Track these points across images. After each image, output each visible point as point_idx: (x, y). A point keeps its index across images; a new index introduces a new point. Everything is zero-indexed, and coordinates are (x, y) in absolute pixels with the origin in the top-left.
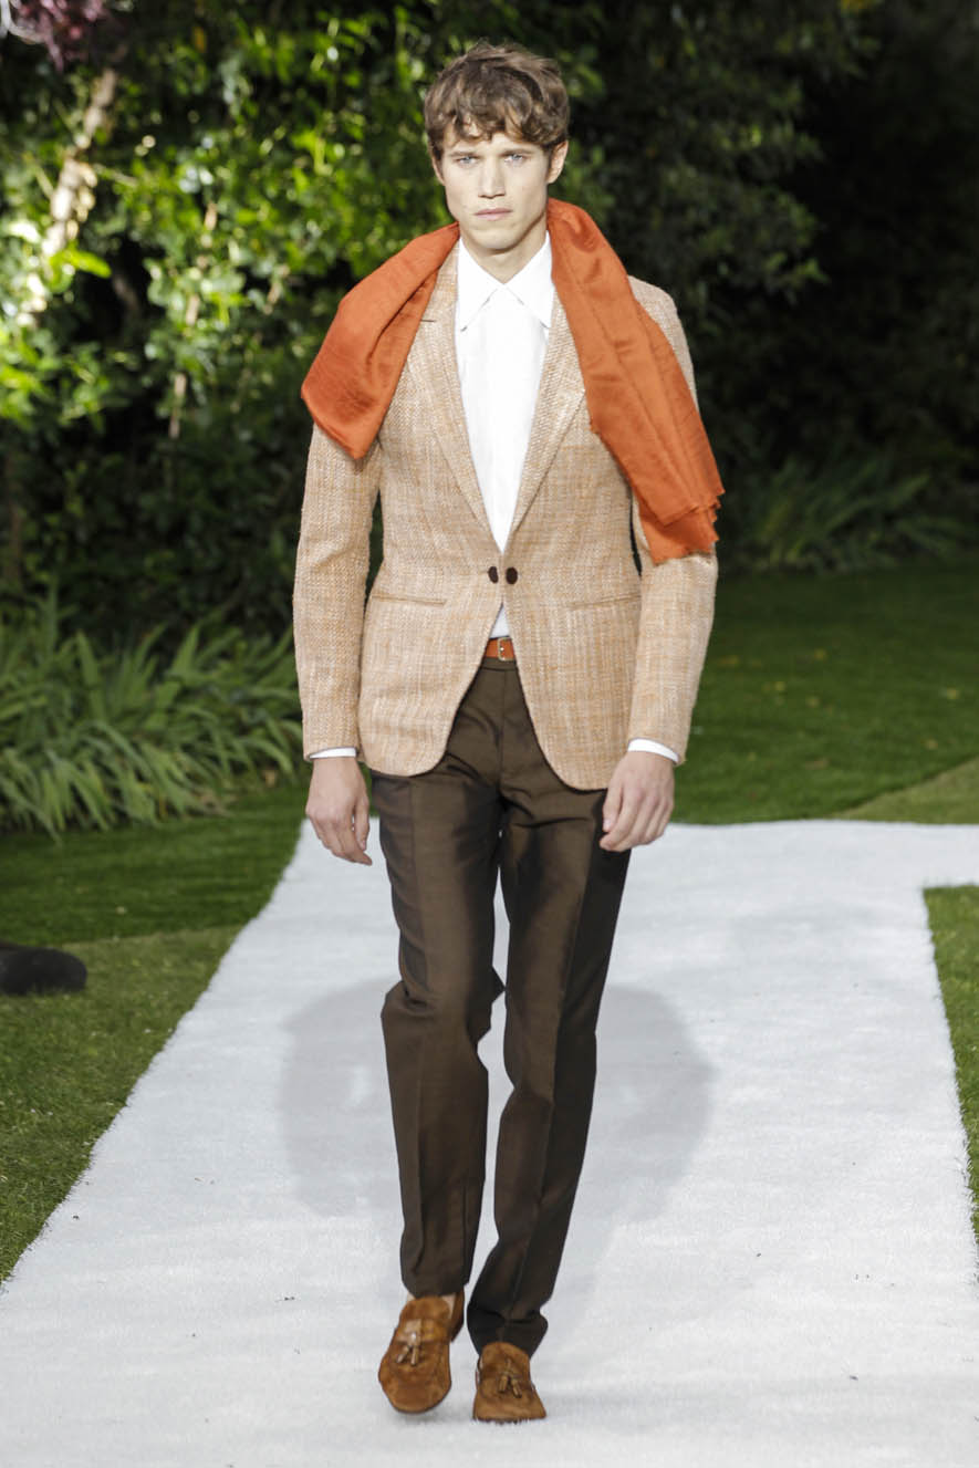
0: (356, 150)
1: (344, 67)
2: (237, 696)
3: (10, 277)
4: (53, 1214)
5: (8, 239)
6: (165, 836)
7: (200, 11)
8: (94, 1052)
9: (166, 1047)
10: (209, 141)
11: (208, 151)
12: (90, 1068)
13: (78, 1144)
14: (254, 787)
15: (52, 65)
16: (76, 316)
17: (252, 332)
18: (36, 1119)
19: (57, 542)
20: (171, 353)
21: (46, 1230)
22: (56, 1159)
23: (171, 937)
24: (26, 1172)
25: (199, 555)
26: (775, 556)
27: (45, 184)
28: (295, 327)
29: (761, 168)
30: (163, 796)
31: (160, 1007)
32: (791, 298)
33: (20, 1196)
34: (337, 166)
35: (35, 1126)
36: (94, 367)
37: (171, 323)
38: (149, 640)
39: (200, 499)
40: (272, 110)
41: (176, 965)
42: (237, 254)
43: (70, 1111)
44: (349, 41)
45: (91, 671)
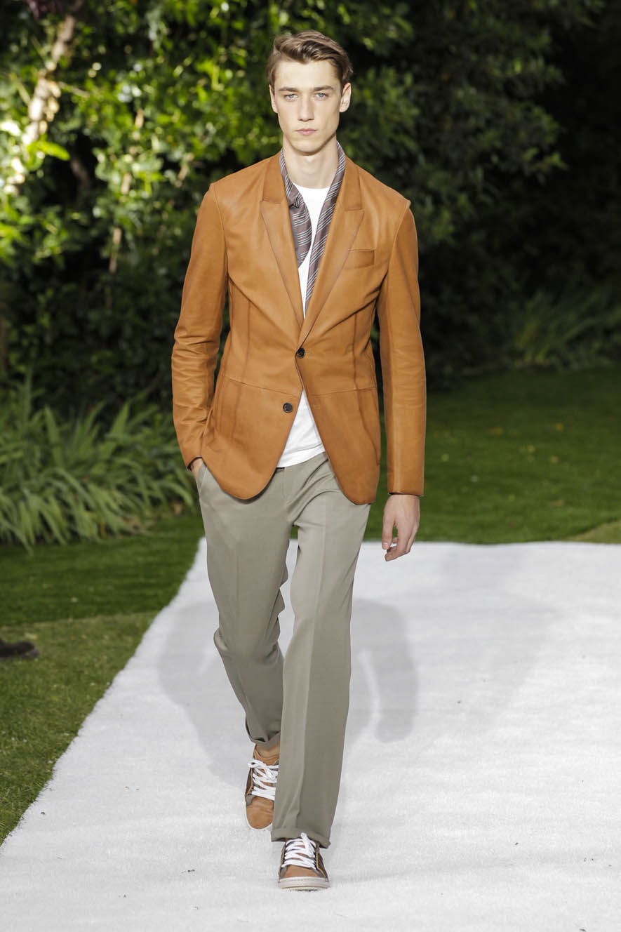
0: (241, 74)
1: (233, 16)
2: (155, 452)
4: (27, 811)
6: (104, 549)
9: (105, 695)
10: (138, 67)
11: (137, 73)
12: (54, 709)
13: (44, 763)
14: (167, 516)
15: (31, 15)
16: (46, 188)
17: (167, 199)
18: (15, 745)
19: (31, 344)
20: (111, 214)
21: (22, 822)
22: (29, 772)
23: (109, 619)
24: (9, 782)
25: (129, 353)
26: (528, 359)
27: (24, 95)
28: (197, 196)
29: (521, 90)
30: (103, 522)
31: (101, 667)
32: (541, 179)
34: (227, 85)
35: (14, 749)
36: (57, 222)
37: (111, 192)
38: (93, 413)
39: (130, 314)
40: (183, 45)
41: (112, 639)
42: (157, 145)
43: (39, 739)
45: (54, 434)
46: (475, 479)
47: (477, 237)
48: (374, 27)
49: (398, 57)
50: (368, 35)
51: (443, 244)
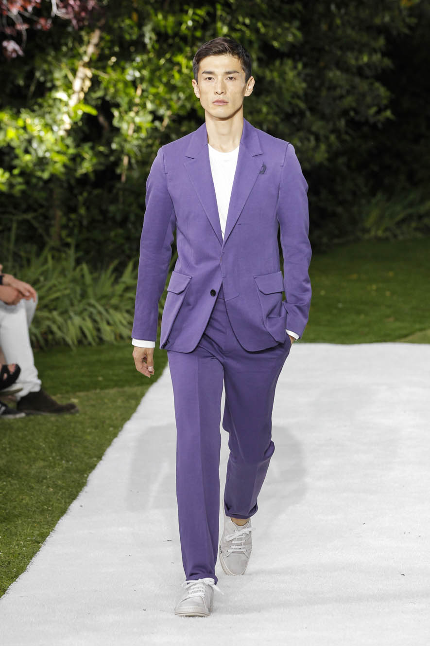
1: (195, 28)
3: (56, 115)
4: (71, 505)
5: (55, 99)
6: (119, 348)
7: (135, 5)
8: (89, 438)
9: (118, 435)
10: (138, 59)
11: (138, 63)
12: (88, 444)
13: (82, 476)
15: (73, 28)
16: (83, 132)
17: (156, 138)
18: (65, 465)
19: (74, 225)
20: (122, 147)
21: (68, 511)
22: (73, 481)
23: (121, 390)
24: (61, 487)
25: (133, 231)
26: (373, 233)
27: (70, 76)
28: (173, 136)
29: (368, 72)
30: (118, 331)
31: (117, 419)
32: (380, 125)
33: (58, 497)
35: (64, 468)
36: (90, 153)
37: (122, 135)
38: (112, 267)
39: (134, 208)
40: (165, 46)
41: (123, 402)
42: (150, 106)
43: (79, 462)
44: (197, 18)
45: (88, 279)
46: (340, 305)
47: (342, 160)
48: (279, 35)
49: (293, 53)
50: (275, 39)
51: (321, 165)
